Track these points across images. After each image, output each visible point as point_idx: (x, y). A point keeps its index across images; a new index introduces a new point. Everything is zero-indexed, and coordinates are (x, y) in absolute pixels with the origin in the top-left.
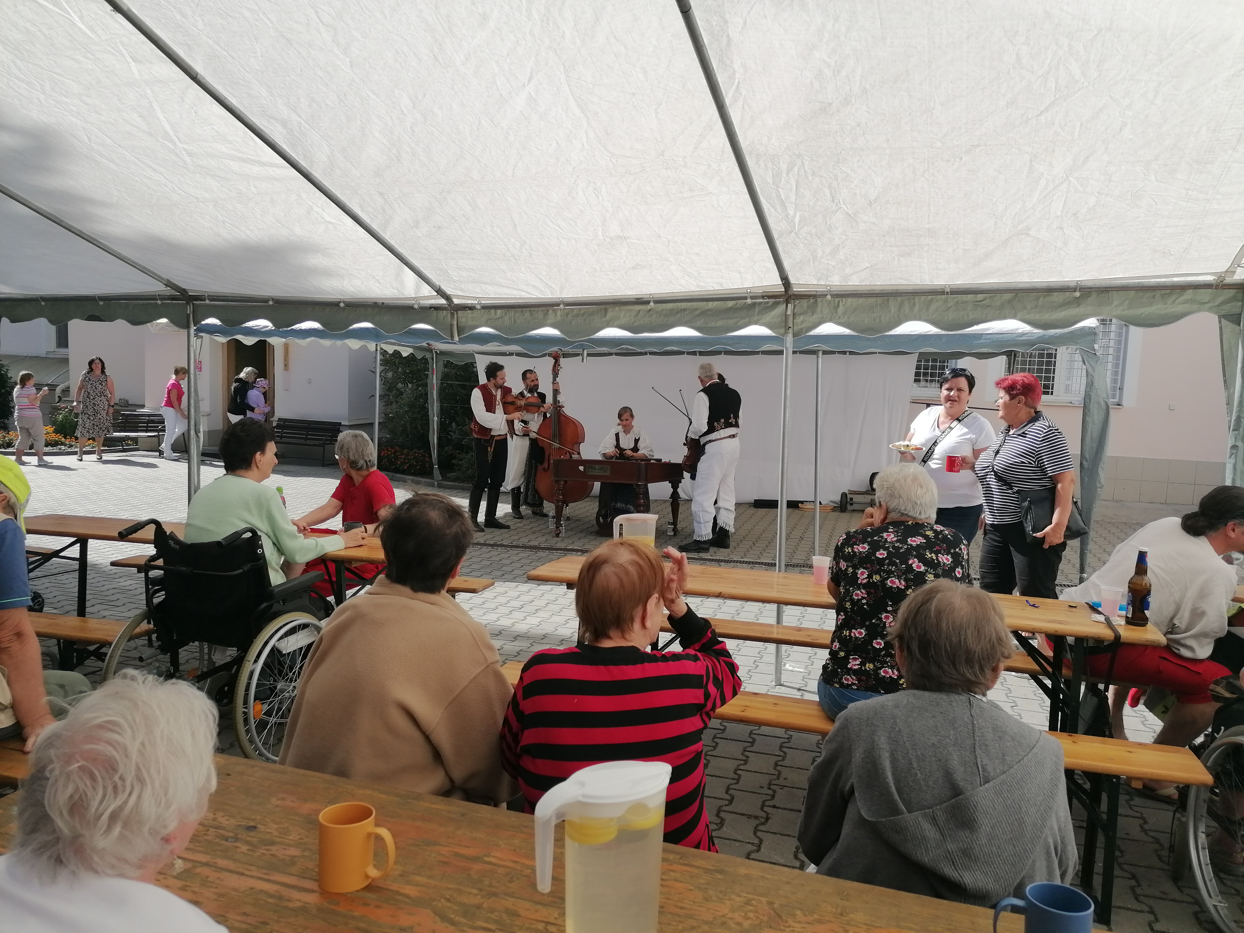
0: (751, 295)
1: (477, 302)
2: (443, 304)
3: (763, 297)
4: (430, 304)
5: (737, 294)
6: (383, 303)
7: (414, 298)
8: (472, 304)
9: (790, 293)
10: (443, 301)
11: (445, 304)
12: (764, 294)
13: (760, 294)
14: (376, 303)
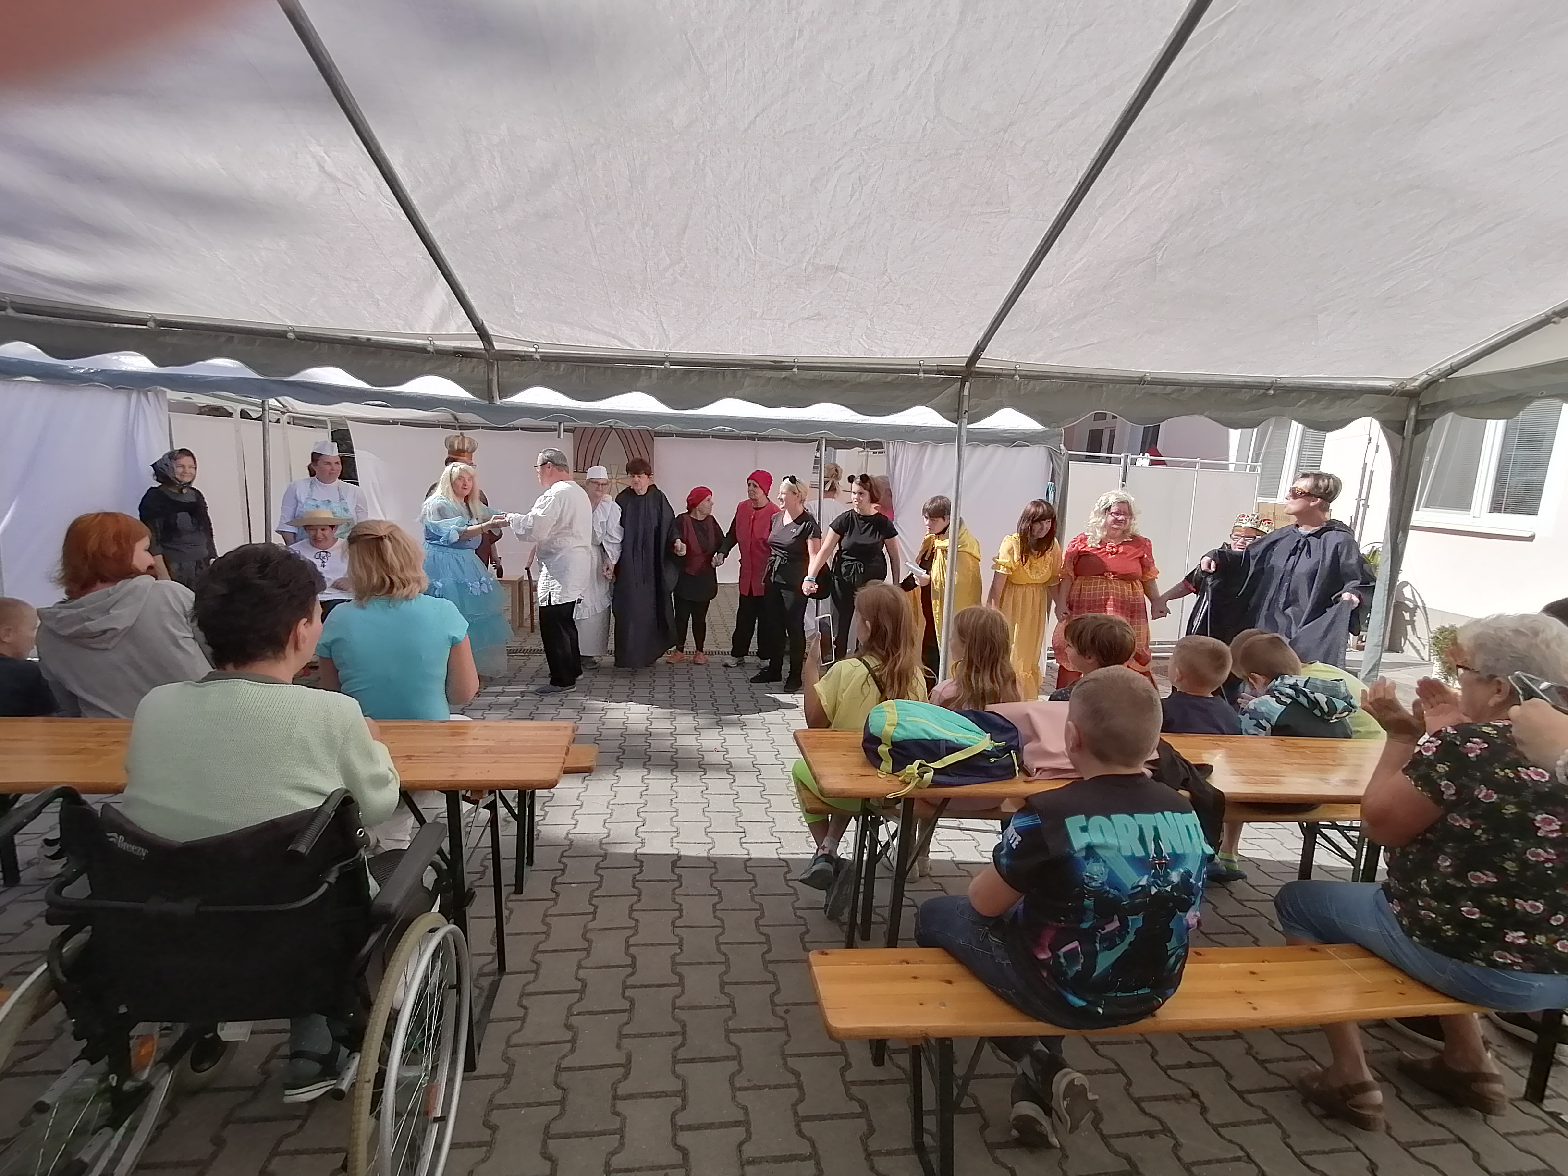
0: (924, 367)
1: (534, 350)
2: (477, 349)
3: (939, 372)
4: (454, 348)
5: (907, 365)
7: (426, 336)
8: (526, 352)
9: (973, 370)
11: (481, 349)
12: (941, 368)
13: (935, 368)
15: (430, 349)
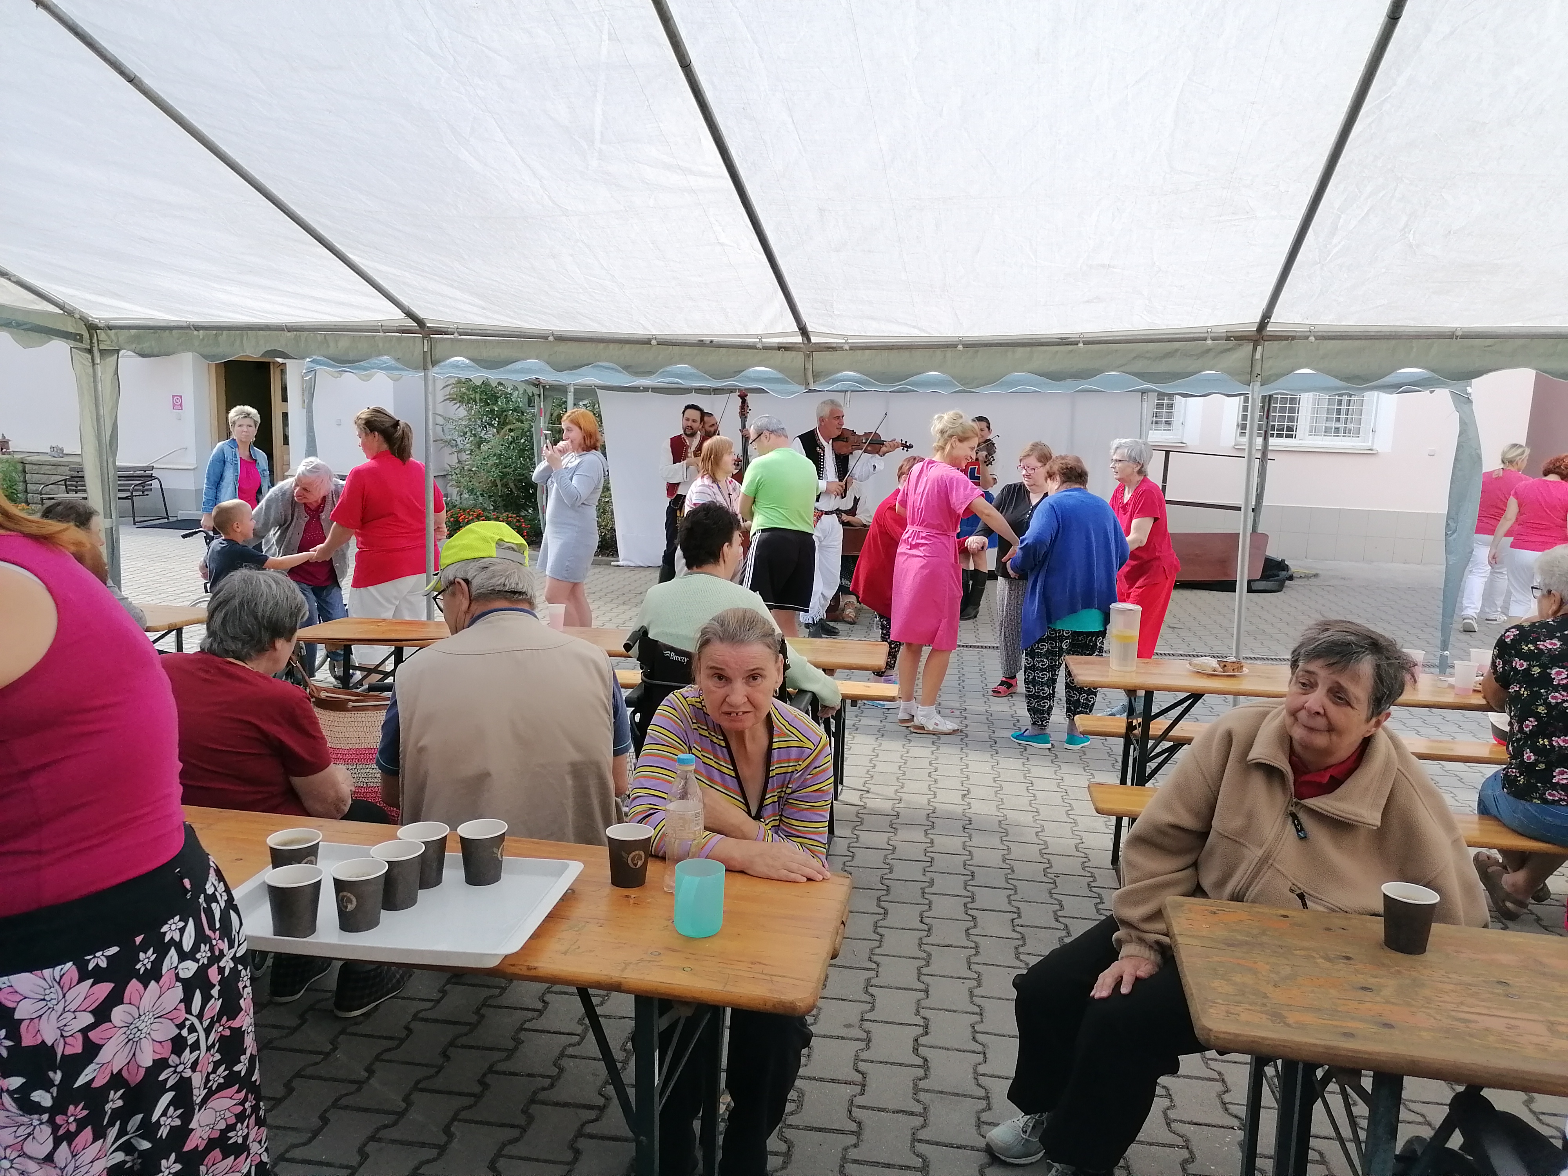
0: (1213, 335)
1: (844, 341)
2: (796, 343)
3: (1228, 338)
4: (779, 343)
5: (1195, 333)
6: (712, 341)
7: (757, 336)
8: (836, 343)
9: (1264, 333)
10: (799, 339)
11: (800, 343)
12: (1229, 334)
13: (1224, 335)
14: (702, 341)
15: (759, 346)
